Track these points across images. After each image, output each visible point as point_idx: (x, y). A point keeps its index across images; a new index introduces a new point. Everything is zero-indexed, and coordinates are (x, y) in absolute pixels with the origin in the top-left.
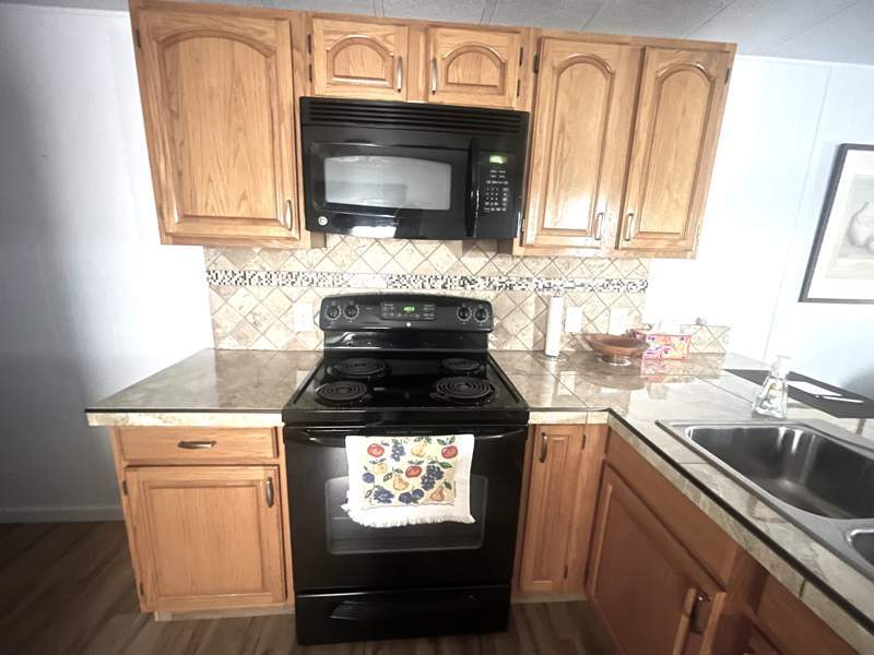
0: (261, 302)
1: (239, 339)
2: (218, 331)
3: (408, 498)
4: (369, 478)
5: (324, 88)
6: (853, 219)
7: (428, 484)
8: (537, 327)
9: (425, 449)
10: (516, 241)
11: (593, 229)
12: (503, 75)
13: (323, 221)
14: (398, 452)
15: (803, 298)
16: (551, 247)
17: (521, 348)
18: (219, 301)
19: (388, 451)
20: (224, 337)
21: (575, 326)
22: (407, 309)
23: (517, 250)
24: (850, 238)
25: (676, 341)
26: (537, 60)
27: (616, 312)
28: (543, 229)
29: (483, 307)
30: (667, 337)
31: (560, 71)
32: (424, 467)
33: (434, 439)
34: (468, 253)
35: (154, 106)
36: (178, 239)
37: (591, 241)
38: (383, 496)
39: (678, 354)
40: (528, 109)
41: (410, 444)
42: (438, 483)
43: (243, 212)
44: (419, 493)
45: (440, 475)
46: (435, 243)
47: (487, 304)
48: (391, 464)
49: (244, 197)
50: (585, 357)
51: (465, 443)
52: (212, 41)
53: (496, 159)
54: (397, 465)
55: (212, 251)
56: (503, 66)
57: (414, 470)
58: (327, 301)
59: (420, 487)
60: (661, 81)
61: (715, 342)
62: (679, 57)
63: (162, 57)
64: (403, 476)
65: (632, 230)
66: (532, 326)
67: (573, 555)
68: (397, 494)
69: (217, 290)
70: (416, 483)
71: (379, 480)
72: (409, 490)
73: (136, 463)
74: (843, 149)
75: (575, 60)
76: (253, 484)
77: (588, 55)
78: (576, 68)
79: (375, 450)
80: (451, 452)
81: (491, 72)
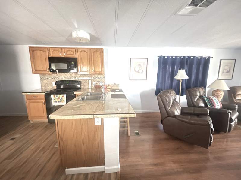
0: (48, 82)
1: (45, 87)
3: (59, 102)
4: (54, 99)
5: (52, 55)
7: (61, 100)
9: (61, 96)
12: (74, 53)
13: (52, 71)
14: (57, 96)
15: (130, 80)
18: (42, 82)
19: (56, 96)
21: (95, 85)
22: (68, 82)
25: (108, 86)
29: (79, 82)
31: (80, 52)
32: (60, 98)
35: (31, 58)
36: (34, 73)
37: (88, 72)
38: (56, 102)
40: (77, 57)
41: (58, 95)
42: (62, 100)
43: (43, 70)
45: (62, 99)
48: (56, 97)
49: (43, 68)
51: (65, 96)
52: (38, 51)
53: (73, 63)
55: (41, 75)
56: (73, 52)
57: (59, 98)
58: (56, 81)
60: (94, 53)
61: (117, 87)
62: (95, 50)
63: (32, 53)
65: (93, 71)
69: (41, 80)
70: (59, 100)
71: (55, 100)
73: (28, 99)
74: (130, 58)
75: (82, 51)
76: (42, 102)
77: (83, 50)
78: (83, 52)
79: (54, 96)
80: (63, 96)
81: (72, 53)
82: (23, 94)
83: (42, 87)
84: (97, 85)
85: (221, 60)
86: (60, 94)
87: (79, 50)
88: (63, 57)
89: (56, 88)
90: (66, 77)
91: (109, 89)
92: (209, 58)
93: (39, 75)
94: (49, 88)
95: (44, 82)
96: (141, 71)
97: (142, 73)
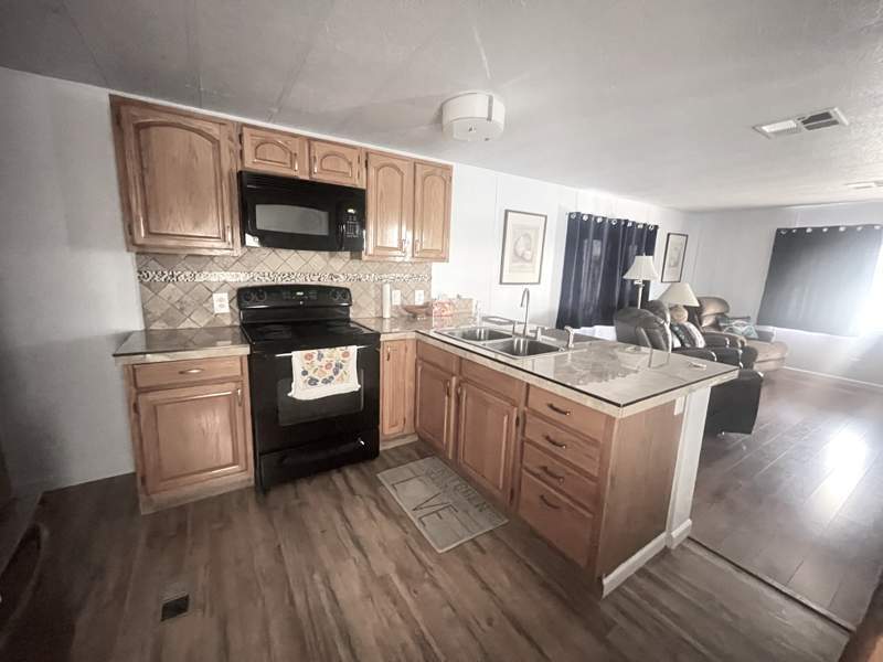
0: (187, 293)
1: (167, 322)
2: (149, 316)
3: (326, 381)
4: (305, 373)
6: (516, 243)
7: (336, 373)
8: (377, 303)
9: (339, 351)
10: (363, 253)
11: (400, 248)
12: (350, 168)
14: (320, 357)
15: (501, 283)
16: (382, 256)
17: (367, 316)
18: (150, 294)
19: (315, 356)
20: (155, 321)
21: (397, 301)
22: (298, 293)
23: (364, 257)
24: (515, 253)
25: (447, 305)
26: (366, 162)
27: (417, 292)
28: (376, 247)
29: (345, 292)
30: (443, 304)
31: (378, 168)
32: (334, 364)
33: (338, 349)
34: (333, 259)
37: (400, 253)
38: (313, 382)
39: (449, 312)
40: (364, 187)
41: (326, 352)
42: (341, 372)
44: (332, 377)
45: (341, 367)
46: (312, 253)
47: (348, 290)
48: (317, 363)
50: (404, 319)
51: (353, 350)
53: (351, 211)
54: (319, 363)
55: (143, 257)
56: (350, 163)
57: (328, 366)
59: (332, 374)
60: (424, 179)
62: (429, 169)
64: (324, 369)
65: (418, 249)
66: (374, 303)
67: (407, 410)
68: (321, 380)
70: (330, 373)
71: (311, 374)
72: (327, 377)
74: (507, 212)
75: (385, 165)
77: (390, 163)
78: (385, 168)
79: (309, 357)
80: (346, 355)
81: (344, 167)
83: (147, 322)
84: (406, 303)
85: (669, 235)
86: (335, 346)
87: (376, 161)
90: (286, 270)
91: (451, 315)
92: (656, 227)
96: (528, 255)
97: (530, 261)
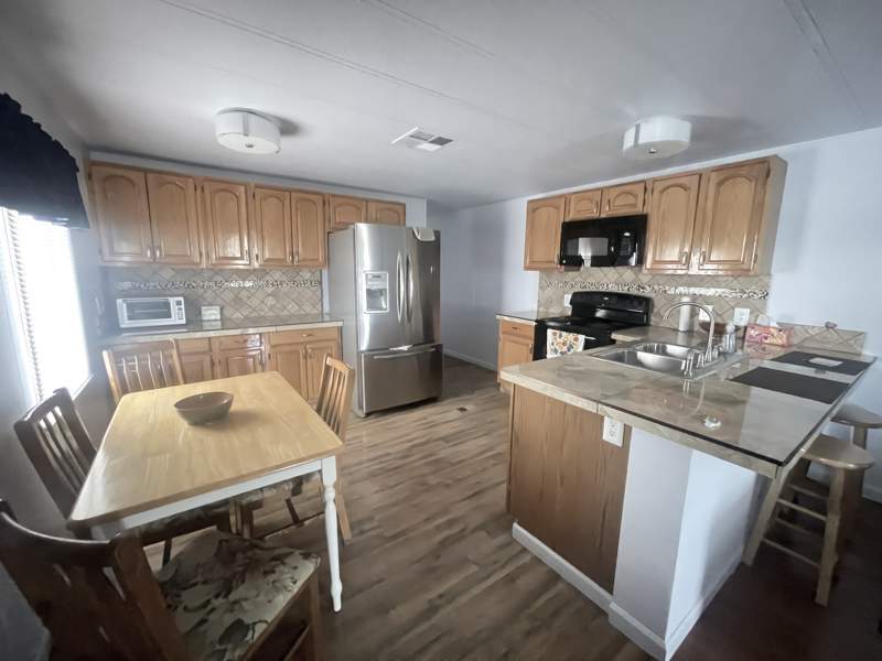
1: (545, 308)
4: (553, 344)
5: (572, 216)
9: (570, 337)
11: (681, 260)
12: (637, 200)
13: (565, 262)
14: (561, 336)
18: (541, 291)
19: (558, 335)
20: (541, 306)
22: (605, 298)
23: (644, 271)
25: (776, 332)
28: (655, 262)
31: (662, 192)
32: (568, 343)
36: (528, 268)
37: (680, 266)
38: (556, 352)
41: (564, 334)
42: (572, 350)
43: (545, 259)
45: (572, 347)
48: (558, 339)
51: (582, 338)
52: (544, 209)
53: (627, 234)
55: (542, 273)
56: (636, 196)
57: (564, 344)
58: (574, 294)
60: (719, 186)
61: (846, 343)
62: (729, 172)
63: (532, 216)
64: (561, 344)
68: (559, 351)
69: (541, 288)
70: (565, 349)
72: (563, 351)
73: (504, 333)
75: (668, 188)
76: (527, 345)
77: (676, 183)
78: (669, 190)
79: (554, 334)
80: (576, 340)
81: (631, 200)
82: (498, 317)
83: (539, 307)
86: (571, 332)
87: (659, 186)
88: (603, 216)
89: (569, 313)
93: (537, 273)
94: (555, 311)
95: (546, 291)
